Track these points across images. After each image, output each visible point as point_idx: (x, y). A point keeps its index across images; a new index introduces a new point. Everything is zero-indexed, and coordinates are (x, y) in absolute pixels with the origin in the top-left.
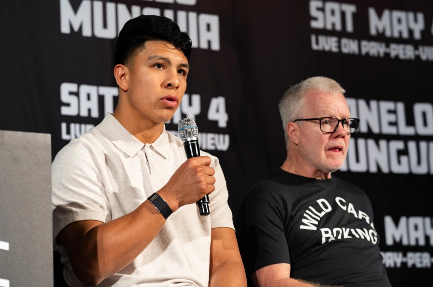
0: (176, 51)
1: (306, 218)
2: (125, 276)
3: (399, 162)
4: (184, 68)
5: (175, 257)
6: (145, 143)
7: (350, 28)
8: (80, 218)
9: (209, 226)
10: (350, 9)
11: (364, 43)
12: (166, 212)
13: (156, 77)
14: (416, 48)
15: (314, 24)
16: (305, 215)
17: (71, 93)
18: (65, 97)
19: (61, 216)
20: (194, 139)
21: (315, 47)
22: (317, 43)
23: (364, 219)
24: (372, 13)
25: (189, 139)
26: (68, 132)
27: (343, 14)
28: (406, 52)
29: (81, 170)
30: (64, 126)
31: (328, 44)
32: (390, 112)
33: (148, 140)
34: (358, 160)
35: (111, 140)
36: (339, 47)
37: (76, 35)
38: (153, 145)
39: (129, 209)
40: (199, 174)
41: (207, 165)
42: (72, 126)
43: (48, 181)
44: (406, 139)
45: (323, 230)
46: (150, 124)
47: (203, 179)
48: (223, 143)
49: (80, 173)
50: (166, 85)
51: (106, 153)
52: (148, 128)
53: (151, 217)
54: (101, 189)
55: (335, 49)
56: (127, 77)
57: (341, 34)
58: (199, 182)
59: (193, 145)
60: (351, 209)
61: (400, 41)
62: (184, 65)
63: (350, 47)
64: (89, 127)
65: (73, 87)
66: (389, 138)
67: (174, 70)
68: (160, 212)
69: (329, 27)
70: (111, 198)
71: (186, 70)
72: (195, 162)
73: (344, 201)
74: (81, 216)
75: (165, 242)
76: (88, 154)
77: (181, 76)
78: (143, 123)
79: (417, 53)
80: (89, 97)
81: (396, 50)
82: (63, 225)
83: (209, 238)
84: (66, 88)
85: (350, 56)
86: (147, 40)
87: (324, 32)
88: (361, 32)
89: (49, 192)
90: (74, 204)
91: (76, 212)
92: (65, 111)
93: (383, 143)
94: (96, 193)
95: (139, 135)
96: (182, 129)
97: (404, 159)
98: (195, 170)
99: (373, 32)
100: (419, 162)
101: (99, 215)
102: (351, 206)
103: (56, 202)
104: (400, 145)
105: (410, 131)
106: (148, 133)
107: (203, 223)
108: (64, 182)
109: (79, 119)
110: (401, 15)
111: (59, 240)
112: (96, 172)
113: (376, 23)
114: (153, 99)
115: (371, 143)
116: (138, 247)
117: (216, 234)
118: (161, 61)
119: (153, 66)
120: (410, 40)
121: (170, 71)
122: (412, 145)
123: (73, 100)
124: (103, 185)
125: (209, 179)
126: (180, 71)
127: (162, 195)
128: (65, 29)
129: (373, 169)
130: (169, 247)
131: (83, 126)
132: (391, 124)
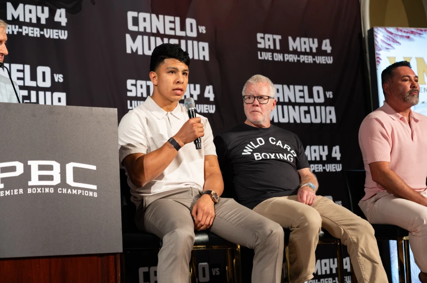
0: (181, 63)
1: (246, 149)
2: (158, 181)
3: (305, 117)
4: (186, 72)
5: (185, 171)
6: (168, 111)
7: (278, 47)
8: (133, 152)
9: (203, 155)
10: (278, 38)
11: (286, 55)
12: (178, 147)
13: (171, 78)
14: (314, 57)
15: (259, 46)
16: (246, 147)
17: (132, 85)
18: (129, 87)
19: (124, 152)
20: (193, 109)
21: (260, 58)
22: (261, 56)
23: (286, 149)
24: (290, 39)
25: (190, 109)
26: (131, 105)
27: (274, 40)
28: (308, 59)
29: (134, 127)
30: (129, 102)
31: (267, 56)
32: (300, 91)
33: (170, 110)
34: (283, 117)
35: (150, 111)
36: (273, 57)
37: (134, 54)
38: (172, 112)
39: (160, 146)
40: (194, 127)
41: (199, 122)
42: (133, 102)
43: (116, 133)
44: (309, 105)
45: (255, 154)
46: (170, 102)
47: (196, 130)
48: (212, 109)
49: (133, 128)
50: (176, 82)
51: (147, 117)
52: (169, 104)
53: (170, 150)
54: (144, 136)
55: (270, 59)
56: (156, 78)
57: (274, 51)
58: (194, 131)
59: (192, 112)
60: (279, 143)
61: (305, 53)
62: (186, 70)
63: (278, 57)
64: (142, 102)
65: (133, 82)
66: (300, 105)
67: (180, 74)
68: (175, 147)
69: (267, 47)
70: (150, 141)
71: (188, 72)
72: (193, 121)
73: (274, 139)
74: (134, 151)
75: (179, 162)
76: (137, 118)
77: (185, 76)
78: (167, 102)
79: (314, 59)
80: (142, 87)
81: (303, 58)
82: (124, 156)
83: (203, 160)
84: (130, 82)
85: (279, 62)
86: (165, 58)
87: (265, 50)
88: (284, 49)
89: (117, 139)
90: (129, 145)
91: (131, 149)
92: (129, 94)
93: (297, 107)
94: (142, 139)
95: (165, 108)
96: (187, 104)
97: (308, 116)
98: (192, 125)
99: (291, 49)
100: (316, 117)
101: (142, 151)
102: (280, 142)
103: (121, 144)
104: (306, 108)
105: (311, 101)
106: (169, 107)
107: (200, 153)
108: (125, 133)
109: (136, 98)
110: (306, 40)
111: (123, 163)
112: (141, 127)
113: (292, 44)
114: (170, 90)
115: (291, 107)
116: (164, 165)
117: (206, 158)
118: (173, 70)
119: (169, 72)
120: (311, 53)
121: (178, 74)
122: (312, 108)
123: (133, 88)
124: (146, 134)
125: (200, 130)
126: (184, 74)
127: (175, 139)
128: (129, 51)
129: (292, 121)
130: (181, 165)
131: (139, 102)
132: (301, 97)
